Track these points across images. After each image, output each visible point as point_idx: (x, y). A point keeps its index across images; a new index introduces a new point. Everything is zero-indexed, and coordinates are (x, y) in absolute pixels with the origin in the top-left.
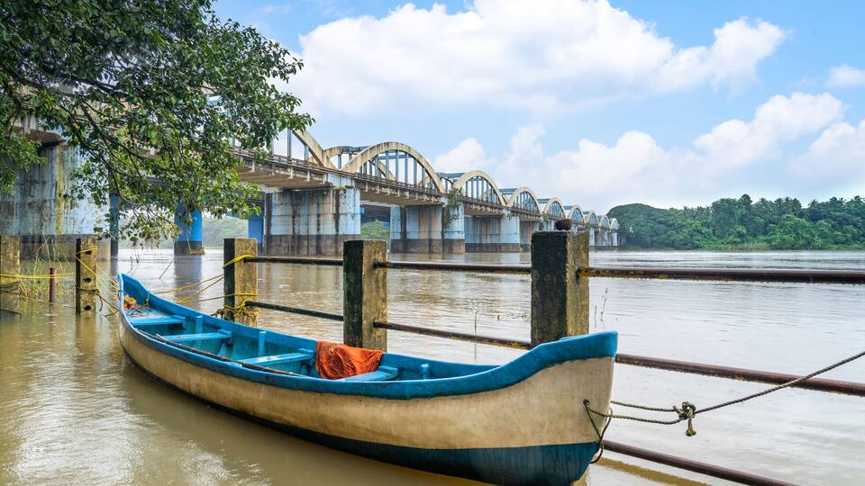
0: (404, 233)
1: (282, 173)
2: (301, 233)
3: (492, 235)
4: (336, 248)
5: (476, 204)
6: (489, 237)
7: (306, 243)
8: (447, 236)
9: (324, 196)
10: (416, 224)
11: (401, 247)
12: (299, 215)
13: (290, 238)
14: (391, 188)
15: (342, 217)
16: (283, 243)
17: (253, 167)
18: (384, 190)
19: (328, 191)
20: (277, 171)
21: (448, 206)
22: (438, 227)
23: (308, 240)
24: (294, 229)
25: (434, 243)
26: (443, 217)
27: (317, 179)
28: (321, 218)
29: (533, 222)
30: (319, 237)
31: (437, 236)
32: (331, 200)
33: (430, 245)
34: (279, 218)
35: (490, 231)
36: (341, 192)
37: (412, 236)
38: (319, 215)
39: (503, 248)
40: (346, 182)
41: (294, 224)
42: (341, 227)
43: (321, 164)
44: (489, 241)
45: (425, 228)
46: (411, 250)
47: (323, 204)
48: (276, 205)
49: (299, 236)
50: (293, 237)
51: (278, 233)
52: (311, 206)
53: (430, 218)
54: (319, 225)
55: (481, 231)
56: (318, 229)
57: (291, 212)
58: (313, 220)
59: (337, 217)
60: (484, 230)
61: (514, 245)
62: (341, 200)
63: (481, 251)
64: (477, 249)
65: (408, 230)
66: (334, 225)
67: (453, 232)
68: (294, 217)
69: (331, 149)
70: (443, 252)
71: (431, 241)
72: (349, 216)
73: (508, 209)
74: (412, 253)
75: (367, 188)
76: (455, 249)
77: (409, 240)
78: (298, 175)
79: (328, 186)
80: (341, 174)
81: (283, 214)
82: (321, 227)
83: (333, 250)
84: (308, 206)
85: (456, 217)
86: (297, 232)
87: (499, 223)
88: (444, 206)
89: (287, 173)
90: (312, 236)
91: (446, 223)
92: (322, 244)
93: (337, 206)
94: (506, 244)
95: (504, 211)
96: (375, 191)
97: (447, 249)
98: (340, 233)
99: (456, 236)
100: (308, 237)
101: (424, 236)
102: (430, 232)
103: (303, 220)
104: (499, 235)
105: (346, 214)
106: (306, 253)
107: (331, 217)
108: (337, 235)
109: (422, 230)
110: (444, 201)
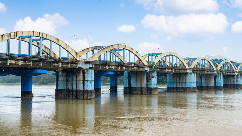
0: (129, 84)
1: (56, 65)
2: (70, 89)
3: (182, 83)
4: (84, 96)
5: (168, 69)
6: (180, 84)
7: (71, 93)
8: (149, 86)
9: (79, 73)
10: (135, 80)
11: (128, 91)
12: (69, 81)
13: (65, 91)
14: (114, 66)
15: (86, 82)
16: (63, 93)
17: (41, 64)
18: (111, 67)
19: (80, 70)
20: (53, 65)
21: (149, 72)
22: (145, 81)
23: (72, 92)
24: (67, 87)
25: (143, 89)
26: (147, 77)
27: (73, 66)
28: (78, 82)
29: (211, 74)
30: (77, 91)
31: (144, 86)
32: (81, 75)
33: (141, 90)
34: (61, 82)
35: (181, 81)
36: (86, 71)
37: (133, 86)
38: (77, 81)
39: (188, 90)
40: (89, 66)
41: (67, 85)
42: (85, 86)
43: (76, 59)
44: (181, 86)
45: (139, 82)
46: (133, 93)
47: (78, 76)
48: (60, 76)
49: (69, 90)
50: (67, 90)
51: (61, 89)
52: (74, 77)
53: (141, 77)
54: (77, 85)
55: (176, 81)
56: (77, 87)
57: (66, 79)
58: (74, 83)
59: (84, 82)
60: (178, 80)
61: (193, 88)
62: (86, 75)
63: (177, 91)
64: (175, 90)
65: (131, 83)
66: (83, 86)
67: (152, 84)
68: (67, 82)
69: (88, 49)
70: (147, 94)
71: (141, 88)
72: (89, 82)
73: (190, 69)
74: (133, 94)
75: (101, 67)
76: (153, 92)
77: (132, 88)
78: (64, 65)
79: (80, 68)
80: (86, 63)
81: (63, 80)
82: (78, 86)
83: (82, 97)
84: (73, 76)
85: (153, 77)
86: (68, 88)
87: (186, 77)
88: (148, 71)
89: (58, 65)
90: (74, 90)
91: (148, 80)
92: (78, 94)
93: (84, 77)
94: (189, 87)
95: (188, 71)
96: (106, 68)
97: (149, 92)
98: (85, 89)
99: (153, 86)
100: (72, 91)
101: (139, 86)
102: (141, 84)
103: (70, 82)
104: (186, 83)
105: (87, 81)
106: (71, 97)
107: (81, 82)
108: (84, 90)
109: (138, 83)
110: (148, 69)
